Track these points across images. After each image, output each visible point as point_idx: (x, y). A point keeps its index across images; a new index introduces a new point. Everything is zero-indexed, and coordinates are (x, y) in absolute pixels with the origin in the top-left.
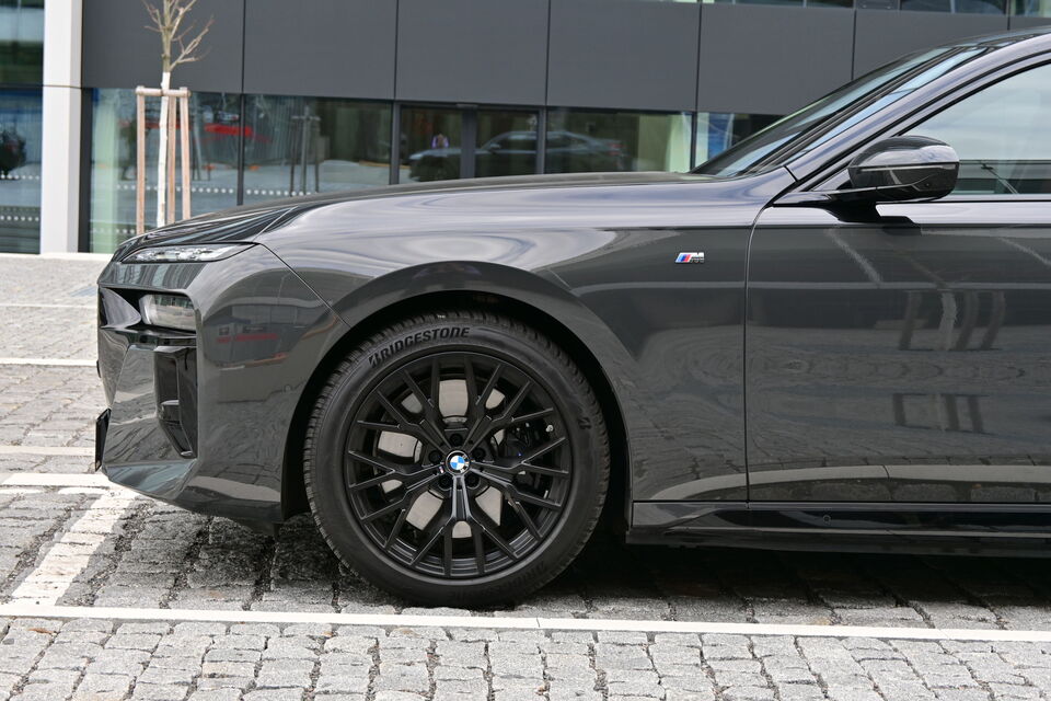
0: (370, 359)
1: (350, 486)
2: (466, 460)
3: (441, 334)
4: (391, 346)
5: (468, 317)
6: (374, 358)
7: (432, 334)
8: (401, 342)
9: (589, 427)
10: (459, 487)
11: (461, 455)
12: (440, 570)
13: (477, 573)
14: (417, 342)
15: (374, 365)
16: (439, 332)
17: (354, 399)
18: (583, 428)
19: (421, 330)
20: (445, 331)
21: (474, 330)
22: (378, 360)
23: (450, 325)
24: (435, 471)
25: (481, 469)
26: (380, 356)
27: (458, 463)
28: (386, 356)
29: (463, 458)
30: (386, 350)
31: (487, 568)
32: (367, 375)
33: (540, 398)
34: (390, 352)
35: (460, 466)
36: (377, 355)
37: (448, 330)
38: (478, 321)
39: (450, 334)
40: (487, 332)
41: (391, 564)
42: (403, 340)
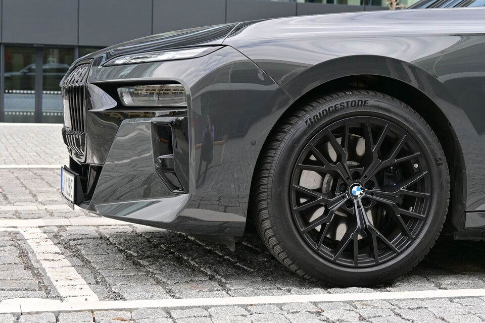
0: (306, 122)
1: (294, 209)
2: (362, 189)
3: (351, 104)
4: (320, 113)
5: (366, 93)
6: (309, 121)
7: (345, 105)
8: (326, 110)
9: (442, 164)
10: (359, 207)
11: (359, 186)
12: (351, 263)
13: (374, 263)
14: (336, 110)
15: (309, 126)
16: (350, 103)
17: (297, 149)
18: (438, 165)
19: (338, 102)
20: (353, 103)
21: (371, 102)
22: (311, 122)
23: (356, 98)
24: (344, 197)
25: (372, 194)
26: (313, 120)
27: (357, 191)
28: (317, 120)
29: (359, 188)
30: (316, 115)
31: (381, 259)
32: (304, 133)
33: (412, 145)
34: (319, 117)
35: (358, 193)
36: (310, 119)
37: (355, 101)
38: (373, 96)
39: (356, 105)
40: (379, 103)
41: (321, 260)
42: (327, 110)
